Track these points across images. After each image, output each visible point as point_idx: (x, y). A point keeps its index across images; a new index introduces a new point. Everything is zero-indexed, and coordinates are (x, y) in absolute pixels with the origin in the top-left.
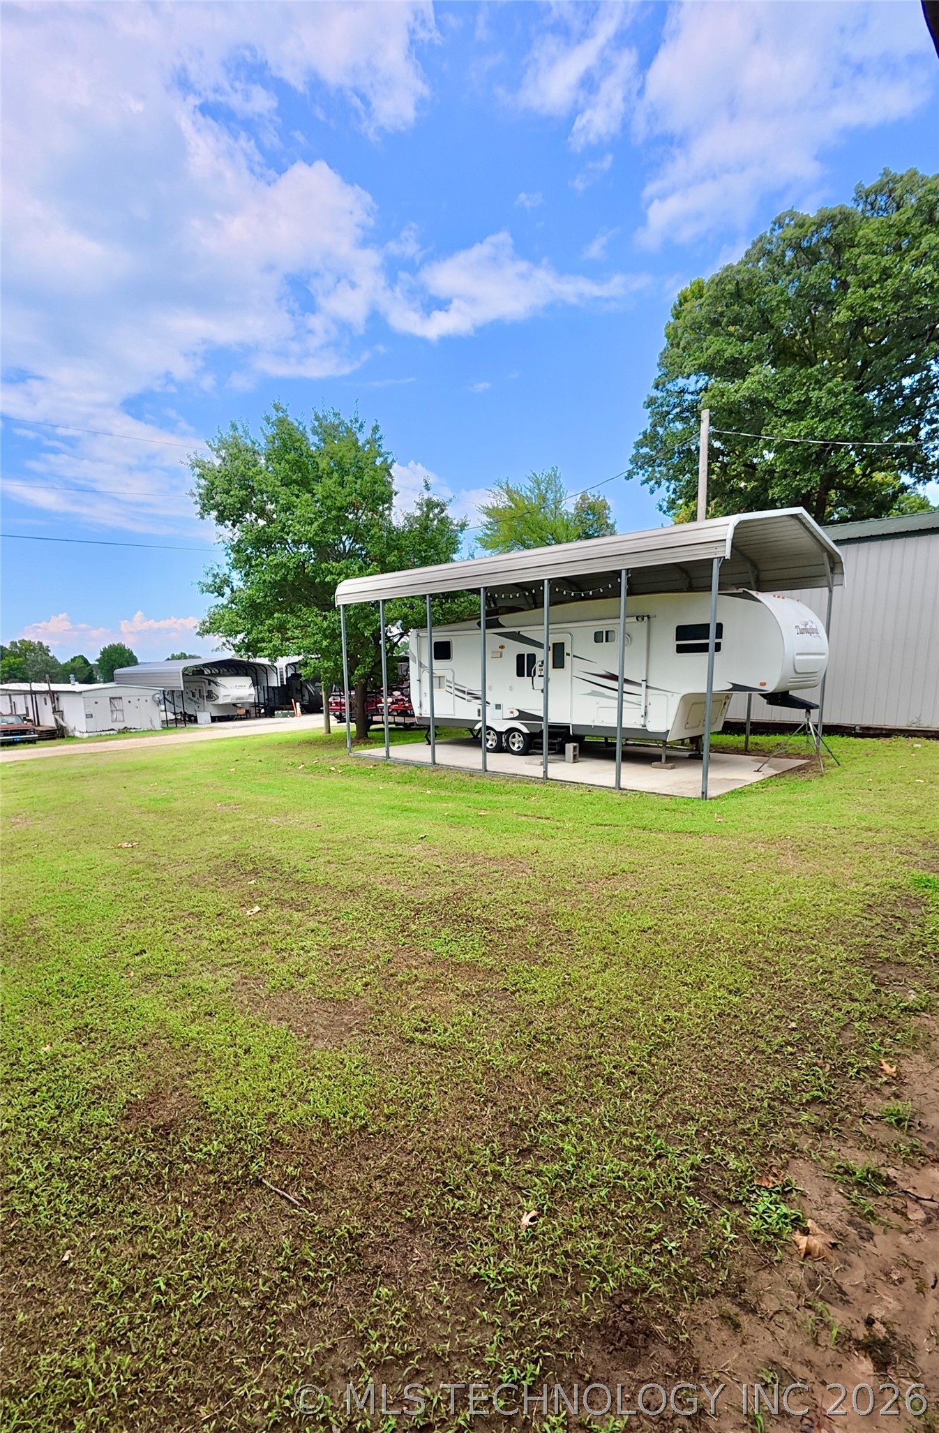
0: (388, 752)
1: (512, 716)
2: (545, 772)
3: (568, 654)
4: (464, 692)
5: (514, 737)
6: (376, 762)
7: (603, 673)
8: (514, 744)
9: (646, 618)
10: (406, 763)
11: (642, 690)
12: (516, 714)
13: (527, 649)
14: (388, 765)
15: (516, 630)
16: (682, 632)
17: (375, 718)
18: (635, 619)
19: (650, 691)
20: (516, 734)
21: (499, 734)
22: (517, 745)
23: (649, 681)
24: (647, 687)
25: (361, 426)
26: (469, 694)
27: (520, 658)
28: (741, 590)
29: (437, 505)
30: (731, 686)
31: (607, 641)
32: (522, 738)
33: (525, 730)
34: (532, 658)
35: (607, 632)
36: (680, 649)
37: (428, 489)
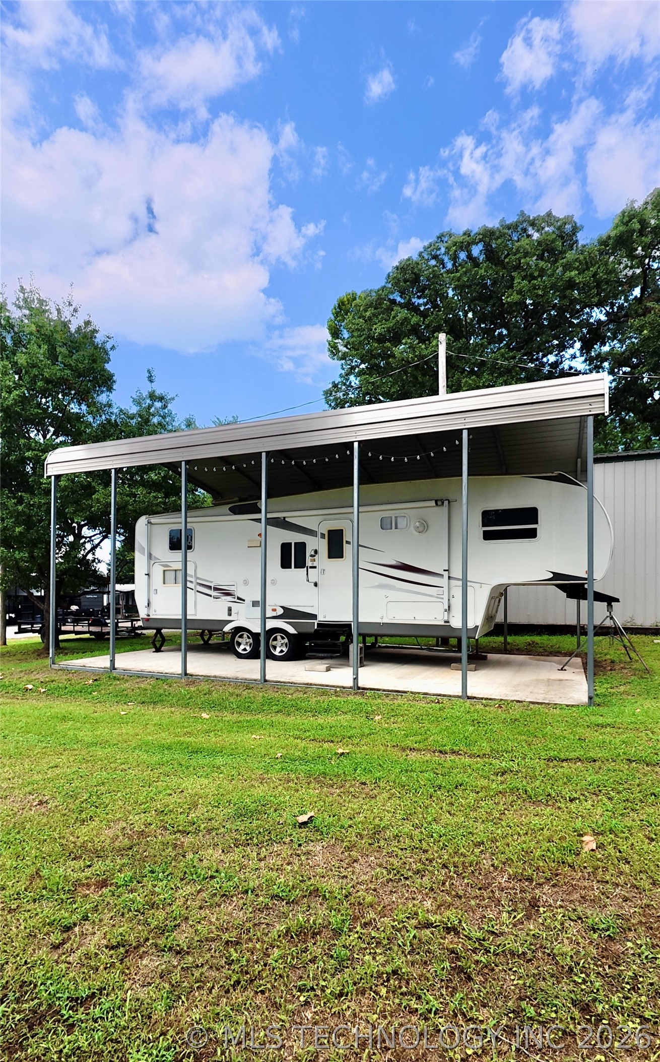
0: (113, 661)
1: (274, 614)
2: (356, 679)
3: (348, 542)
4: (210, 587)
5: (275, 639)
6: (98, 676)
7: (393, 563)
8: (275, 648)
9: (446, 503)
10: (141, 676)
11: (443, 582)
12: (280, 611)
13: (294, 538)
14: (115, 678)
15: (280, 515)
16: (489, 517)
17: (63, 628)
18: (433, 503)
19: (452, 581)
20: (279, 635)
21: (255, 636)
22: (278, 649)
23: (452, 570)
24: (449, 578)
25: (75, 310)
26: (216, 589)
27: (285, 548)
28: (556, 473)
29: (161, 399)
30: (551, 575)
31: (396, 528)
32: (286, 640)
33: (291, 630)
34: (301, 547)
35: (396, 517)
36: (488, 536)
37: (151, 381)
